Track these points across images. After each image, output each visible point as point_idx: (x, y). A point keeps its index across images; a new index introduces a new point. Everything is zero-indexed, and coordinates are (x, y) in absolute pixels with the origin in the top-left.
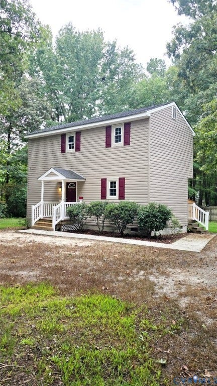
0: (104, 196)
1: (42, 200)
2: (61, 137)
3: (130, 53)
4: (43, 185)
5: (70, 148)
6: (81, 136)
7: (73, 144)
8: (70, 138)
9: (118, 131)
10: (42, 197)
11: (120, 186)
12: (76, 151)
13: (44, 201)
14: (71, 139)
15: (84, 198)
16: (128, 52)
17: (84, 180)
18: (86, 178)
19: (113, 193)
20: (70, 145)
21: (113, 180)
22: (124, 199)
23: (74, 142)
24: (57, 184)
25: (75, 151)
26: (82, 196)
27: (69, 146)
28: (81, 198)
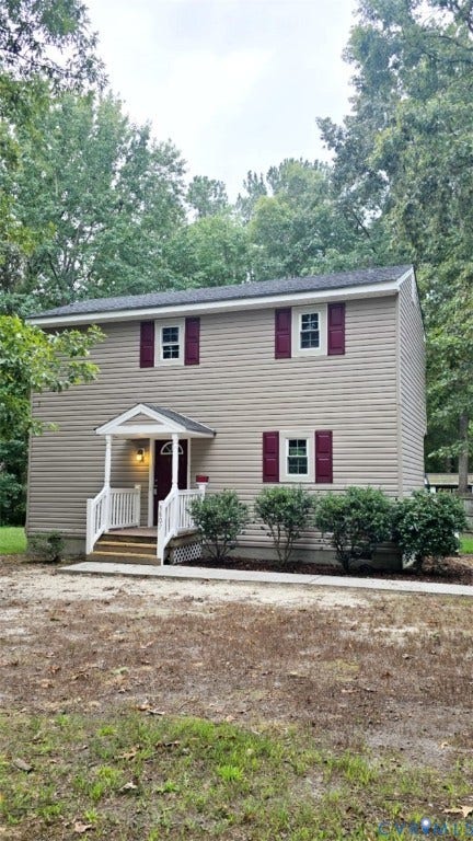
0: (271, 473)
1: (107, 484)
2: (139, 328)
3: (175, 156)
4: (109, 446)
5: (166, 356)
6: (202, 328)
7: (177, 347)
8: (166, 331)
9: (310, 320)
10: (107, 478)
11: (318, 451)
12: (186, 364)
13: (112, 487)
14: (170, 335)
15: (211, 480)
16: (170, 153)
17: (211, 436)
18: (218, 430)
19: (298, 466)
20: (165, 348)
21: (298, 435)
22: (331, 482)
23: (181, 342)
24: (127, 444)
25: (183, 364)
26: (207, 474)
27: (162, 351)
28: (205, 479)
